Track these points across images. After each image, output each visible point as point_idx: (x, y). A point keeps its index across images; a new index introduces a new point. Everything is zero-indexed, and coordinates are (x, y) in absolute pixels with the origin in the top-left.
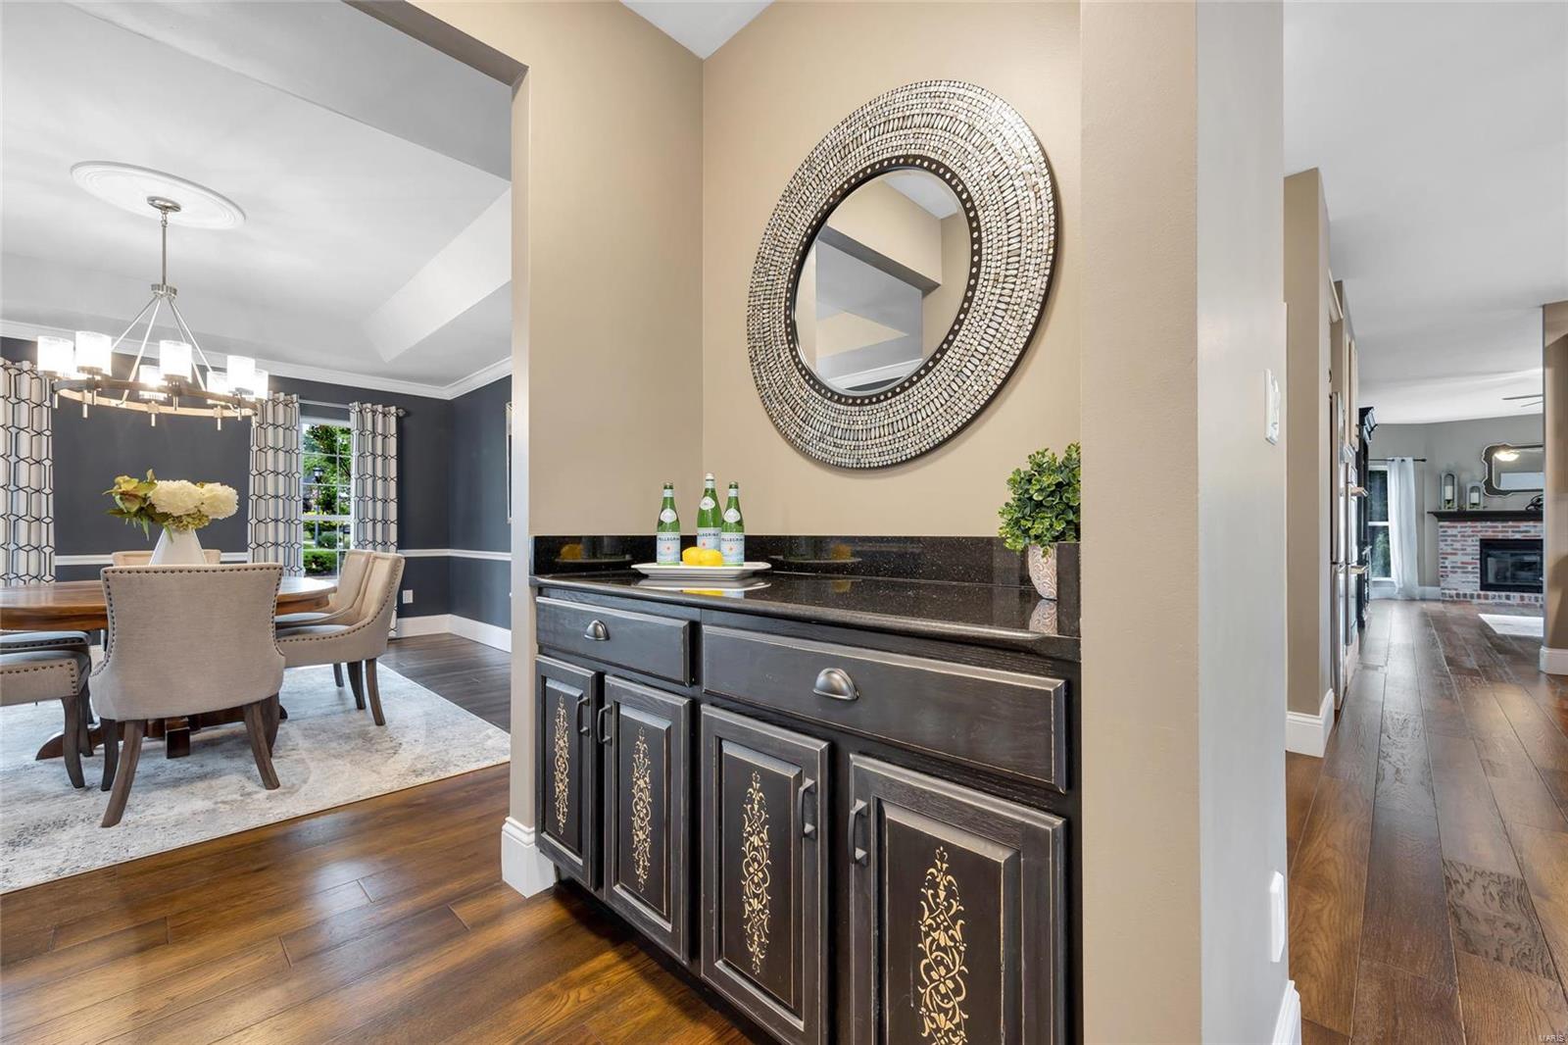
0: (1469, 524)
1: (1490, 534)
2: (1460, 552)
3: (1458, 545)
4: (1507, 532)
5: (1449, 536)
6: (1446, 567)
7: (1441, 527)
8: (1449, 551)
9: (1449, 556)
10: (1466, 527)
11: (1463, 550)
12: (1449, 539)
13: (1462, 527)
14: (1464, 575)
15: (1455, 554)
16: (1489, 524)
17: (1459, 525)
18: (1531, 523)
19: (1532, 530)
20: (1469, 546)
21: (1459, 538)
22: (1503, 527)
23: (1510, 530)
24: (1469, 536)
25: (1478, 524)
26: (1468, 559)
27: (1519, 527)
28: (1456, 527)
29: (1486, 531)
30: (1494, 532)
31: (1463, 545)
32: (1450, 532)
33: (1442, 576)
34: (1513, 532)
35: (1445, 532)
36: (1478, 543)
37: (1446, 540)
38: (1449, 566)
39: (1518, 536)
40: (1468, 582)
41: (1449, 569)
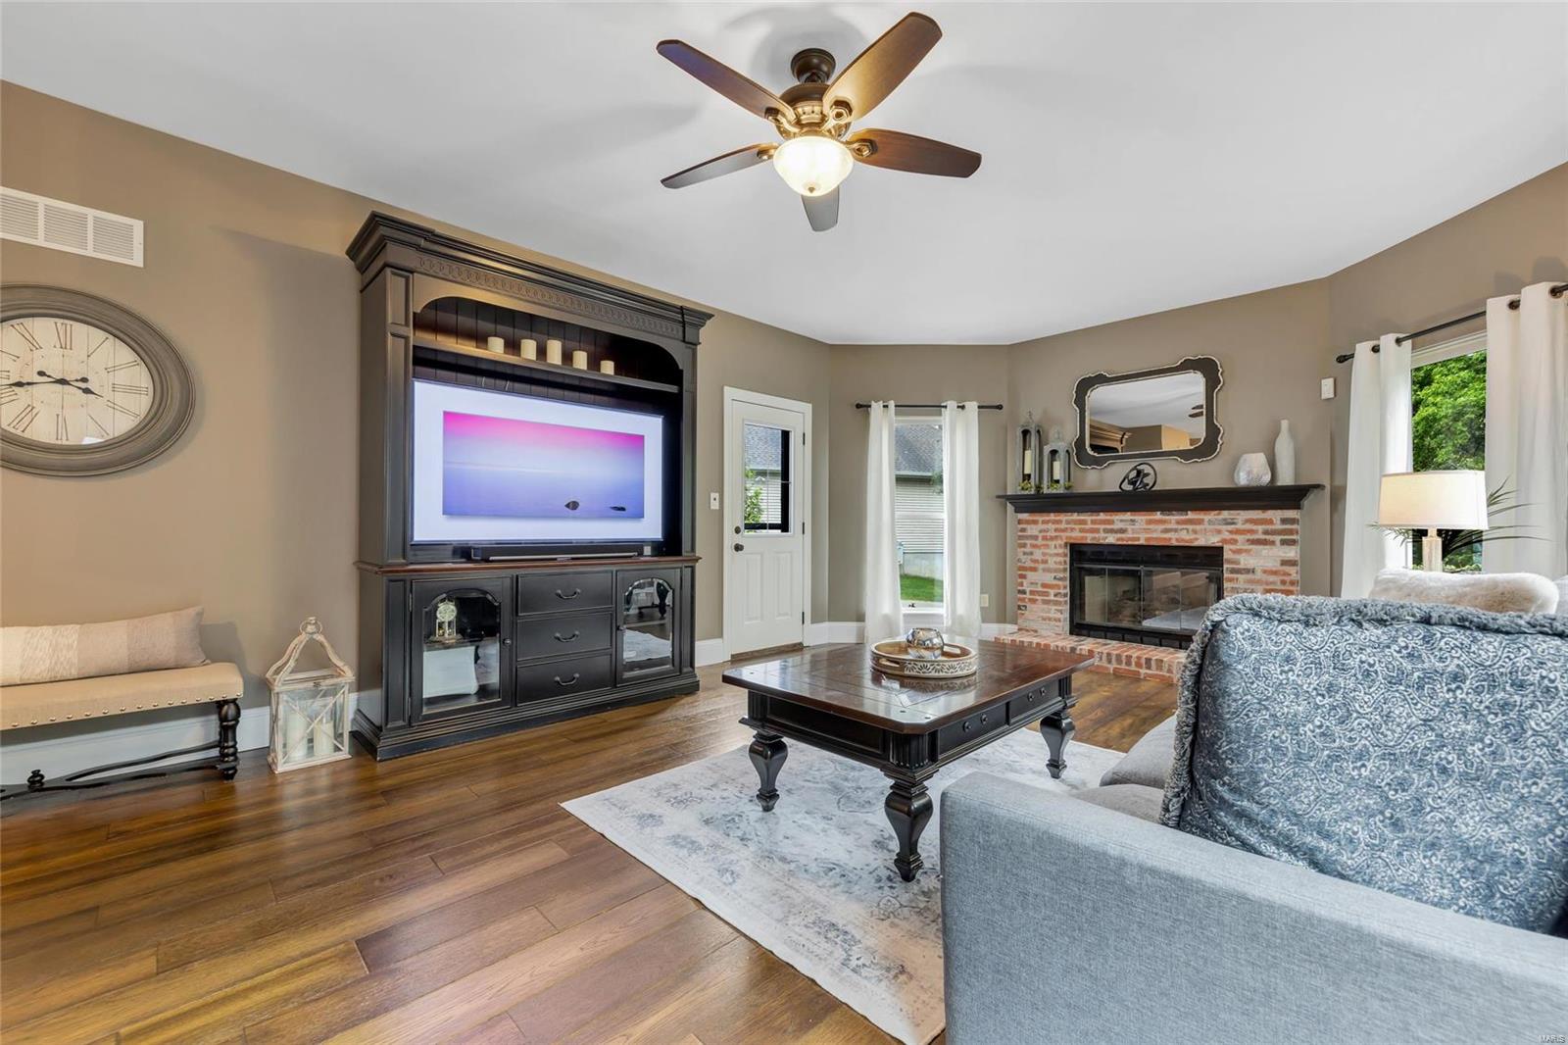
0: (1052, 517)
1: (1077, 536)
2: (1041, 566)
3: (1038, 555)
4: (1097, 531)
5: (1027, 537)
6: (1024, 592)
7: (1020, 522)
8: (1029, 564)
9: (1029, 574)
10: (1047, 522)
11: (1045, 562)
12: (1028, 542)
13: (1044, 522)
14: (1045, 606)
15: (1034, 569)
16: (1075, 516)
17: (1040, 518)
18: (1128, 516)
19: (1130, 527)
20: (1051, 555)
21: (1040, 542)
22: (1093, 522)
23: (1103, 527)
24: (1052, 538)
25: (1063, 517)
26: (1049, 578)
27: (1111, 522)
28: (1035, 522)
29: (1072, 530)
30: (1082, 531)
31: (1044, 554)
32: (1032, 530)
33: (1019, 607)
34: (1106, 531)
35: (1023, 530)
36: (1068, 551)
37: (1024, 545)
38: (1028, 590)
39: (1111, 539)
40: (1050, 619)
41: (1028, 596)
